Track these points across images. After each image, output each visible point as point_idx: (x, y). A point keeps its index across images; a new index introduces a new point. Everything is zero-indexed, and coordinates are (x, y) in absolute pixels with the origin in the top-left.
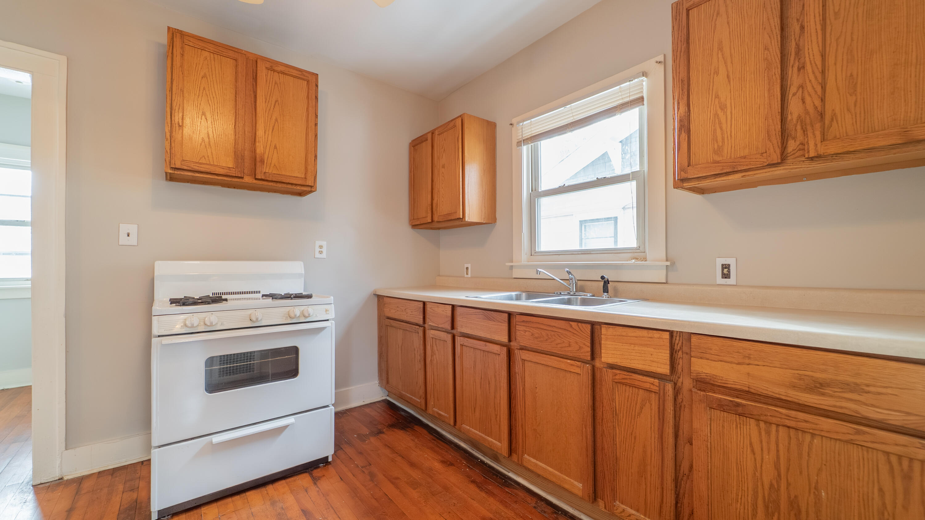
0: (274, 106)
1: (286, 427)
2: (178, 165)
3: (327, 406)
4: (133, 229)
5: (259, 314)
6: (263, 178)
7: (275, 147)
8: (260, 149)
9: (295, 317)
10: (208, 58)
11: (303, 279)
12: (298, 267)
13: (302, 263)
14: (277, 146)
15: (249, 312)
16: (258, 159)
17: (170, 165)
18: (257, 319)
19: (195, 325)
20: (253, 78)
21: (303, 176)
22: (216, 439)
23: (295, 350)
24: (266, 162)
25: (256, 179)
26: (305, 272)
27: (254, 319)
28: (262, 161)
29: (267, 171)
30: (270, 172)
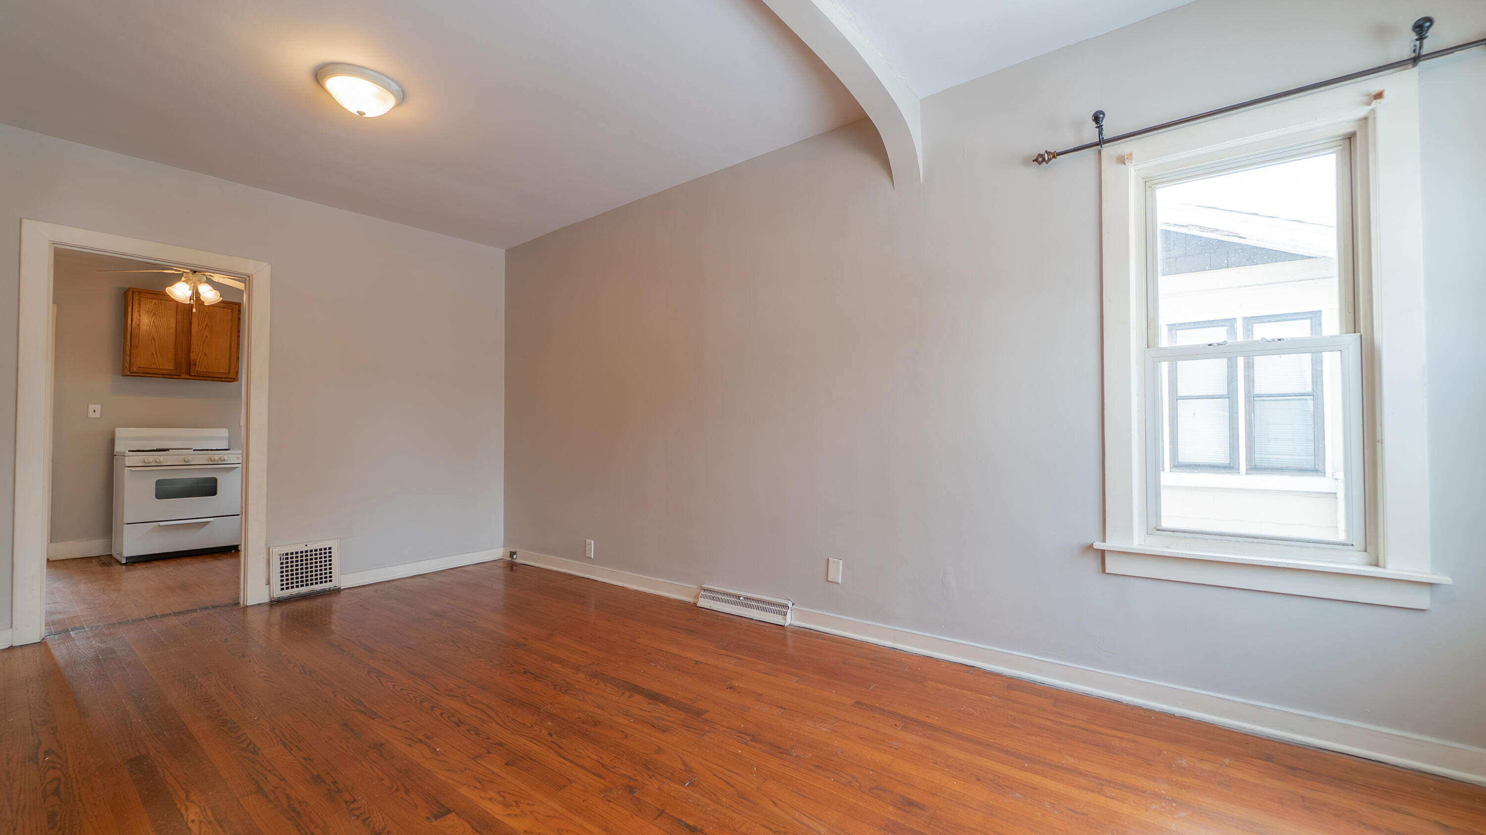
0: (205, 329)
1: (209, 522)
2: (135, 370)
3: (238, 515)
4: (98, 407)
5: (190, 458)
6: (196, 375)
7: (206, 354)
8: (193, 356)
9: (214, 460)
10: (157, 303)
11: (227, 441)
12: (224, 432)
13: (227, 430)
14: (207, 354)
15: (183, 457)
16: (191, 363)
17: (130, 371)
18: (189, 460)
19: (150, 462)
20: (189, 311)
21: (227, 372)
22: (161, 524)
23: (215, 480)
24: (197, 364)
25: (190, 375)
26: (229, 435)
27: (187, 460)
28: (195, 364)
29: (199, 370)
30: (201, 370)
